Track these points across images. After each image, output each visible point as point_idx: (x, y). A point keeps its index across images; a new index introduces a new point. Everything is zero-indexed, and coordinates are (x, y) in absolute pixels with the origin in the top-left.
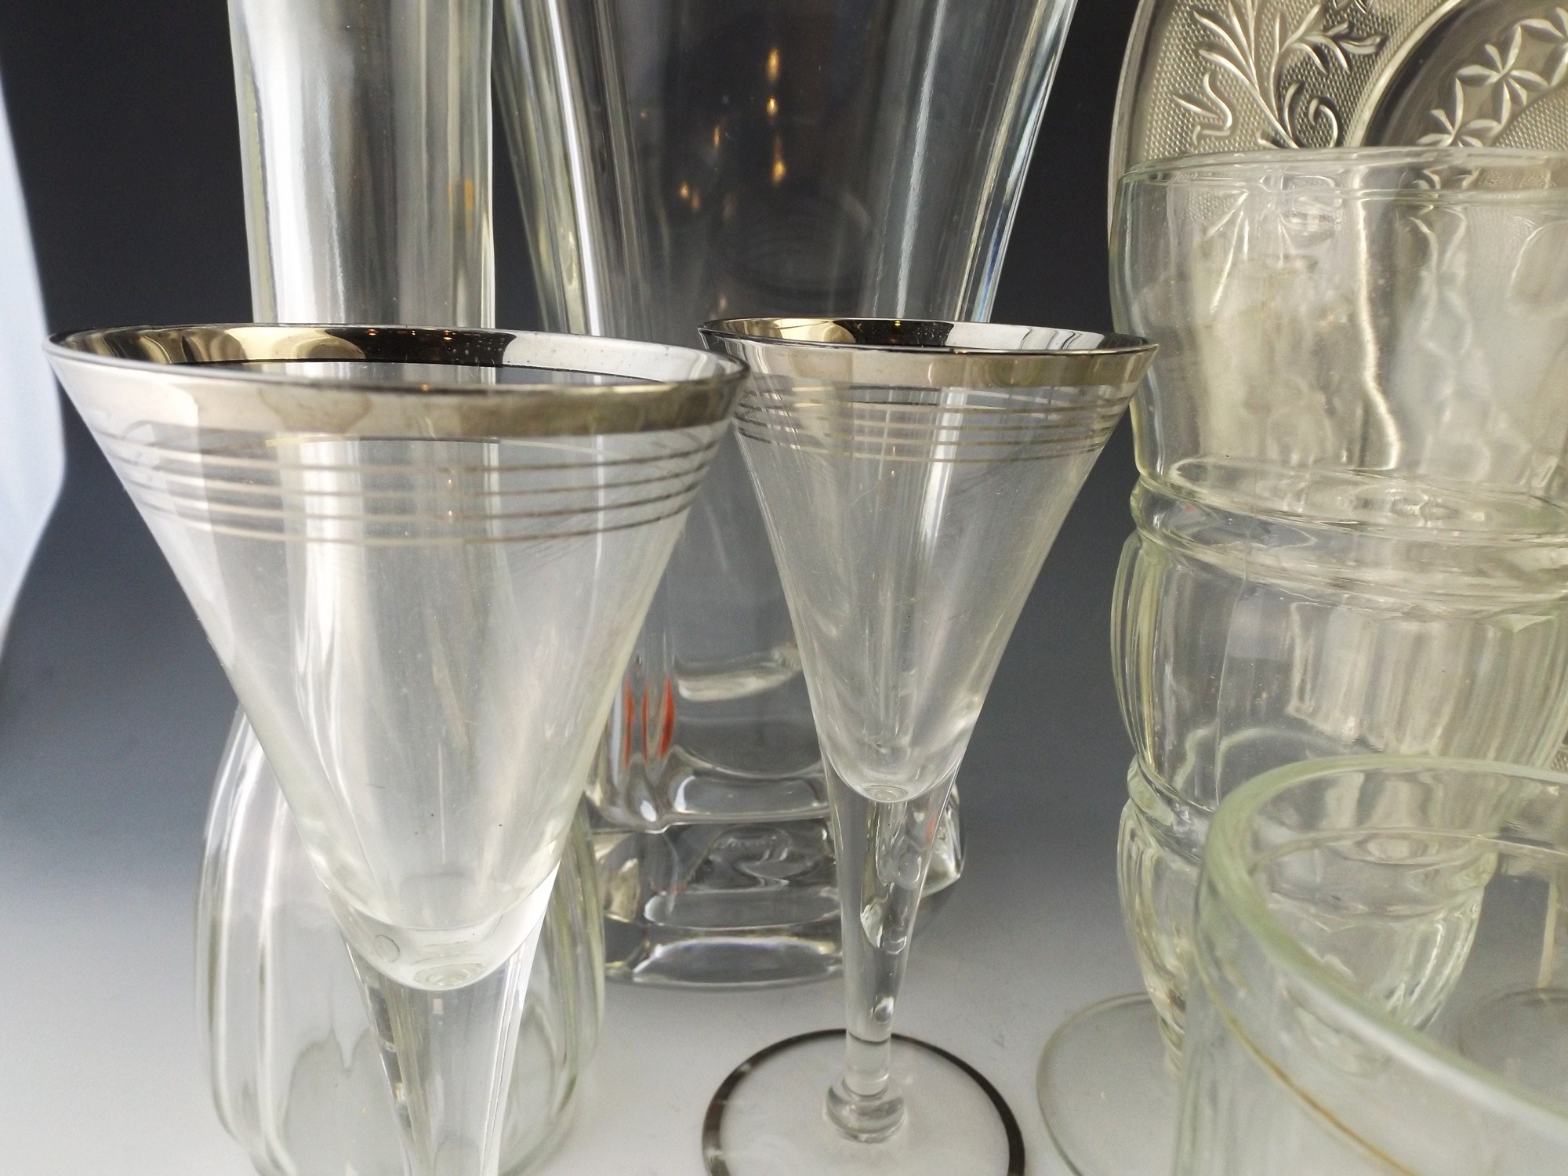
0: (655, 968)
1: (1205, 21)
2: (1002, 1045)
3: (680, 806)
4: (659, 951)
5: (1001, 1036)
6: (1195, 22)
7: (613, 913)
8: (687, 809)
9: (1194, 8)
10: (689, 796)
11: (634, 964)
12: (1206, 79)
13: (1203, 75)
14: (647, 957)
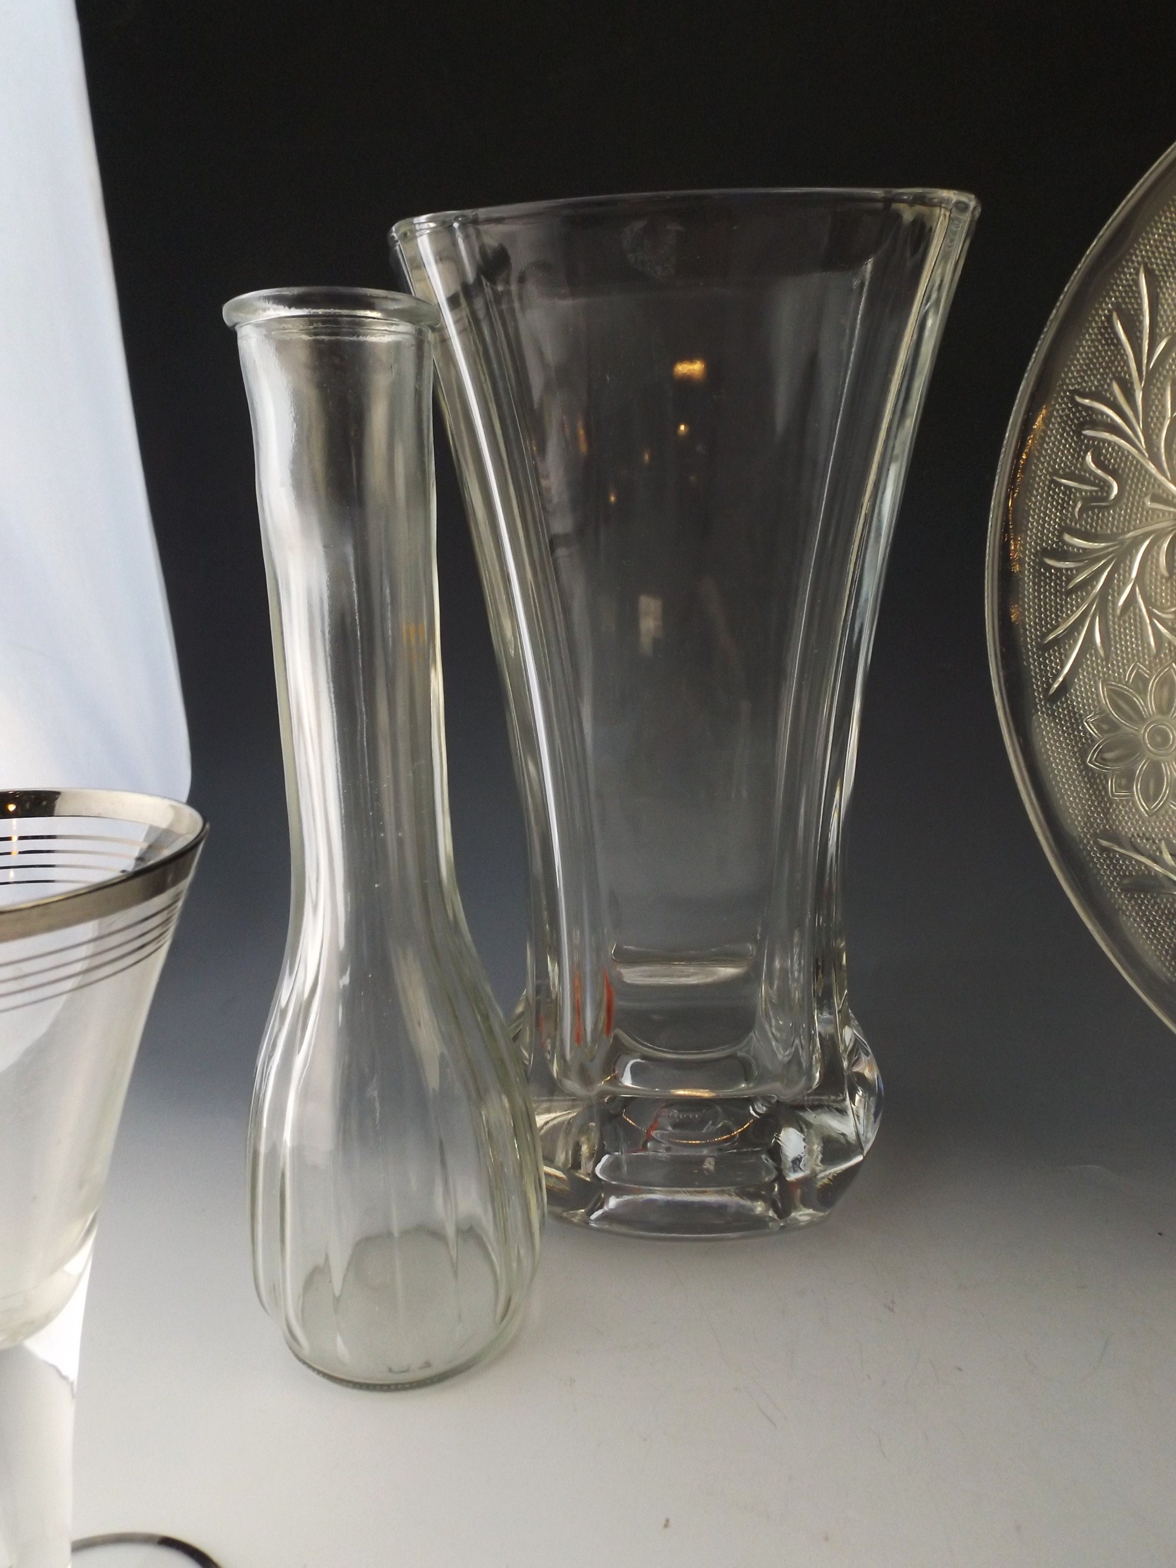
0: (606, 1217)
1: (1087, 401)
2: (892, 1310)
3: (627, 1081)
4: (613, 1202)
5: (893, 1302)
6: (1077, 404)
7: (581, 1174)
8: (632, 1084)
9: (1075, 392)
10: (636, 1071)
11: (592, 1212)
12: (1089, 458)
13: (1086, 453)
14: (601, 1207)
